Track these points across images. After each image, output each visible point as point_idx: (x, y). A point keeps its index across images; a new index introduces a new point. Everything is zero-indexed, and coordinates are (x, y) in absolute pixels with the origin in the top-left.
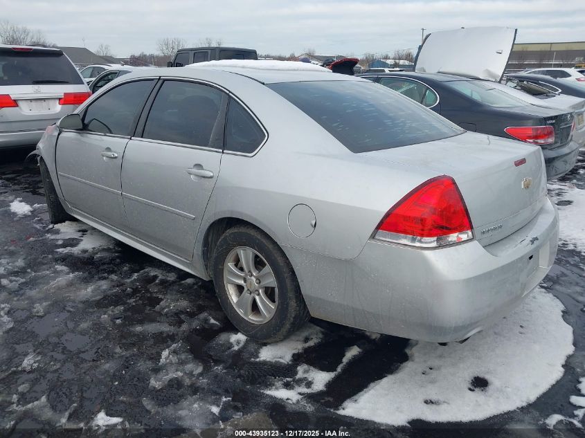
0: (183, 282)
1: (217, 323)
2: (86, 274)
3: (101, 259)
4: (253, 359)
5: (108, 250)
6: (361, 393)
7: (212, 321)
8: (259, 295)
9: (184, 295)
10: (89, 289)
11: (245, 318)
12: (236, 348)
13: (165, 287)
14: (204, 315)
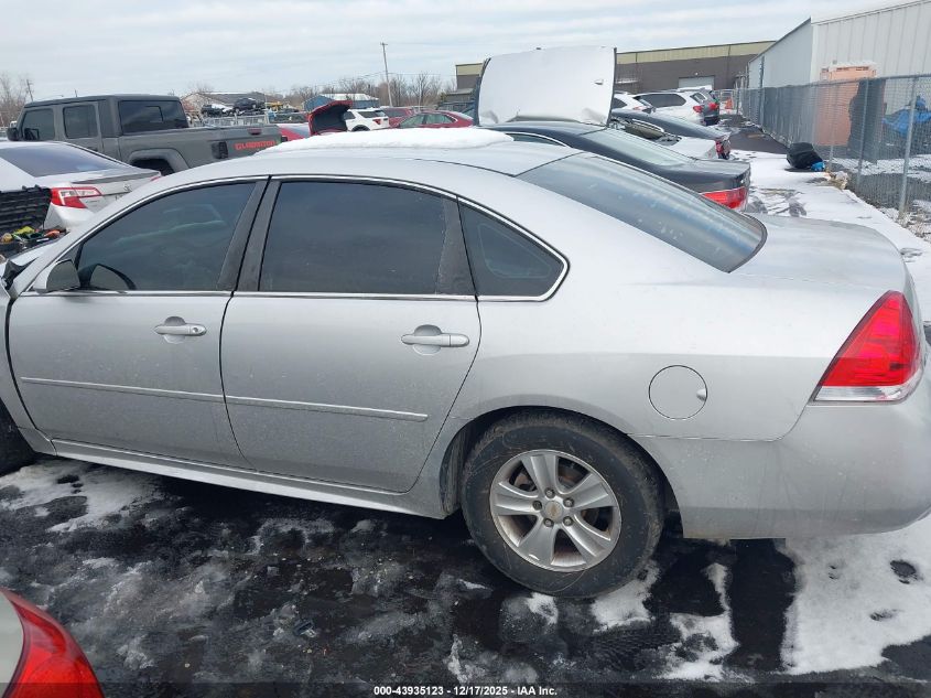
0: (354, 530)
1: (480, 586)
2: (160, 563)
3: (161, 526)
4: (596, 630)
5: (155, 505)
6: (788, 633)
7: (470, 586)
8: (572, 523)
9: (379, 552)
10: (199, 589)
11: (544, 567)
12: (553, 620)
13: (331, 548)
14: (445, 579)
